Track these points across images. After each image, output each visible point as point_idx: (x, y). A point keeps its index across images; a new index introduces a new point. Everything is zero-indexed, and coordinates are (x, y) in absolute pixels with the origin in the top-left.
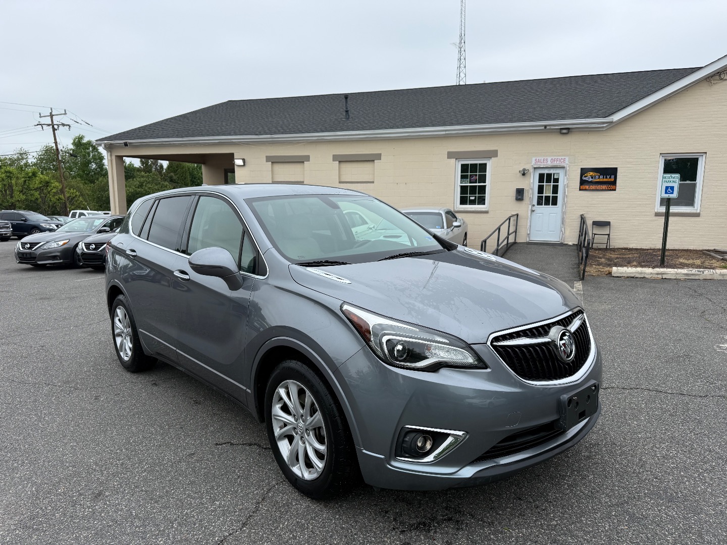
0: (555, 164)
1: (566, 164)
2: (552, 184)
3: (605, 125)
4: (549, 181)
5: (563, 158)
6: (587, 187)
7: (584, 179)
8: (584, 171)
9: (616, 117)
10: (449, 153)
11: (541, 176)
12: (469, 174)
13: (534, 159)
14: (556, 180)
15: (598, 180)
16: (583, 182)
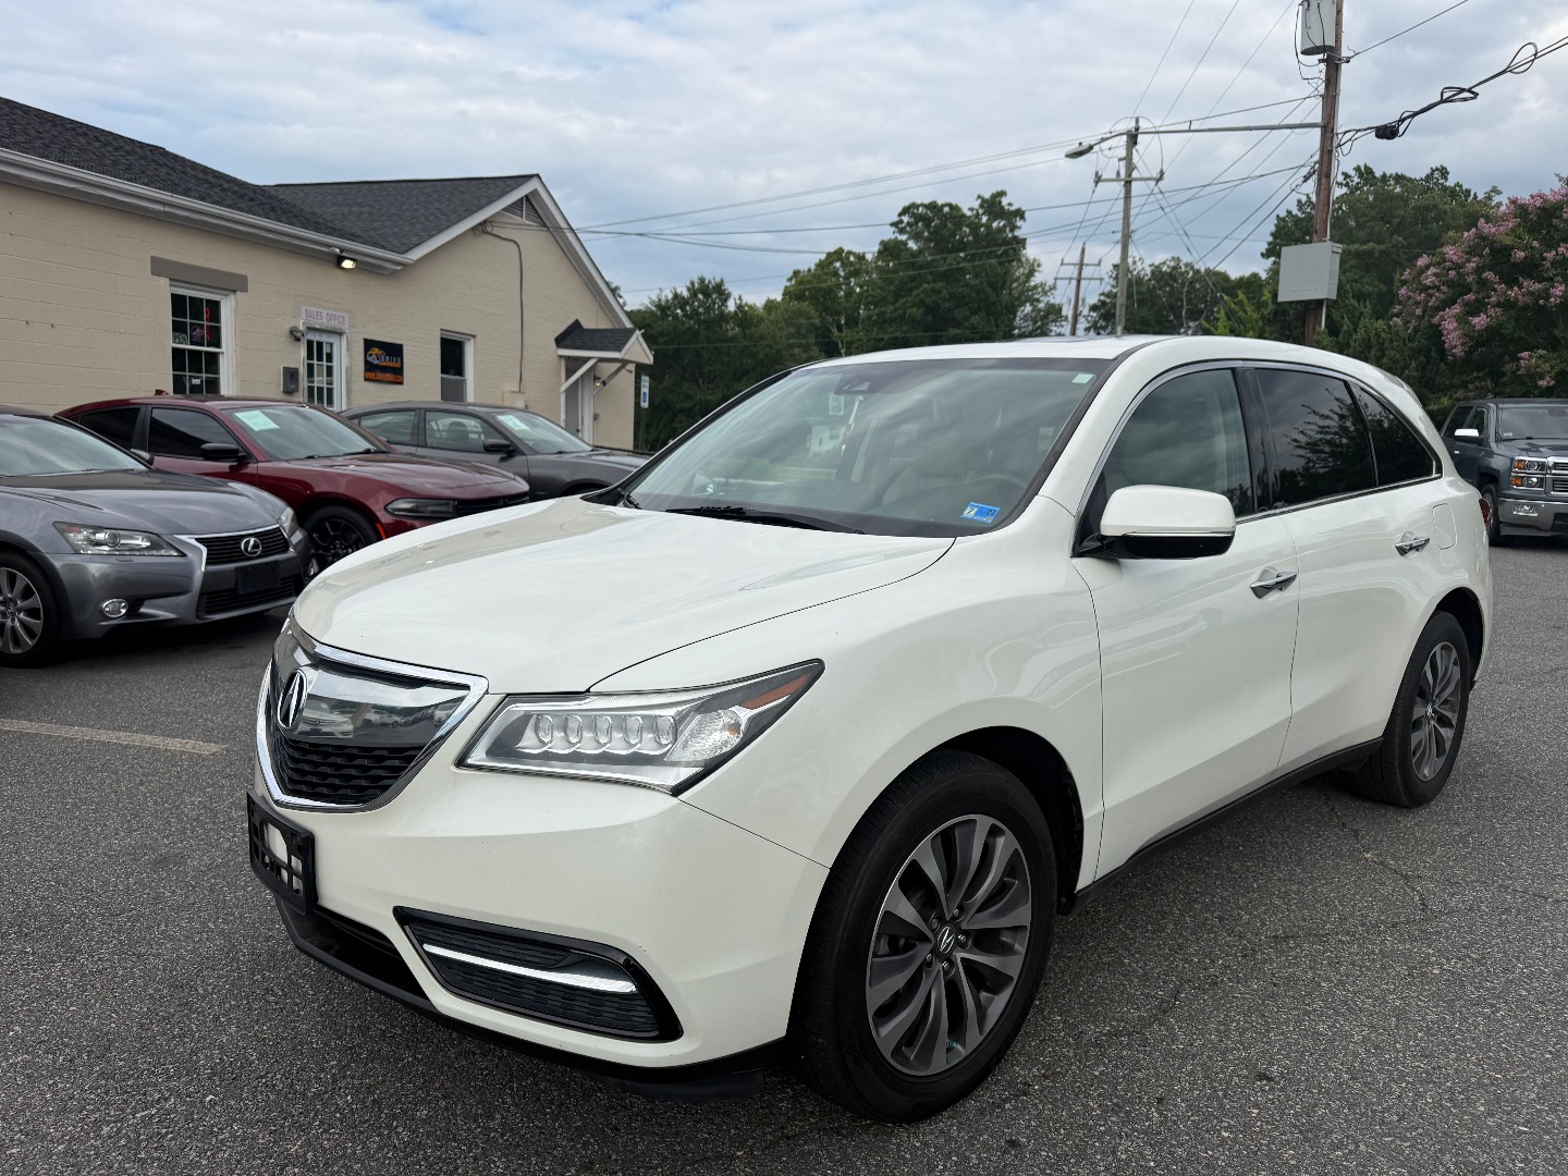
0: (334, 324)
1: (345, 327)
2: (325, 363)
3: (399, 268)
4: (320, 358)
5: (342, 314)
6: (371, 375)
7: (369, 359)
8: (369, 344)
9: (415, 255)
10: (154, 260)
11: (310, 343)
12: (188, 320)
13: (304, 308)
14: (330, 358)
15: (384, 364)
16: (369, 367)
